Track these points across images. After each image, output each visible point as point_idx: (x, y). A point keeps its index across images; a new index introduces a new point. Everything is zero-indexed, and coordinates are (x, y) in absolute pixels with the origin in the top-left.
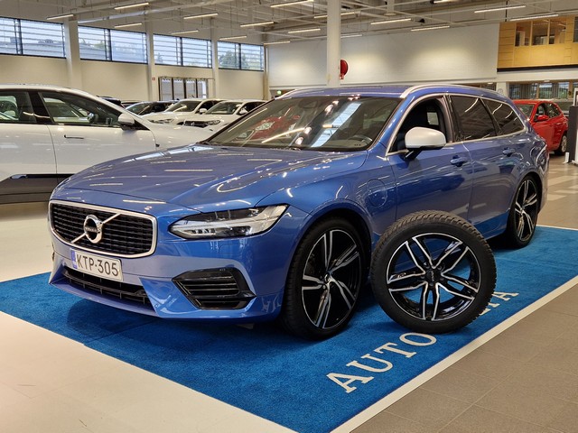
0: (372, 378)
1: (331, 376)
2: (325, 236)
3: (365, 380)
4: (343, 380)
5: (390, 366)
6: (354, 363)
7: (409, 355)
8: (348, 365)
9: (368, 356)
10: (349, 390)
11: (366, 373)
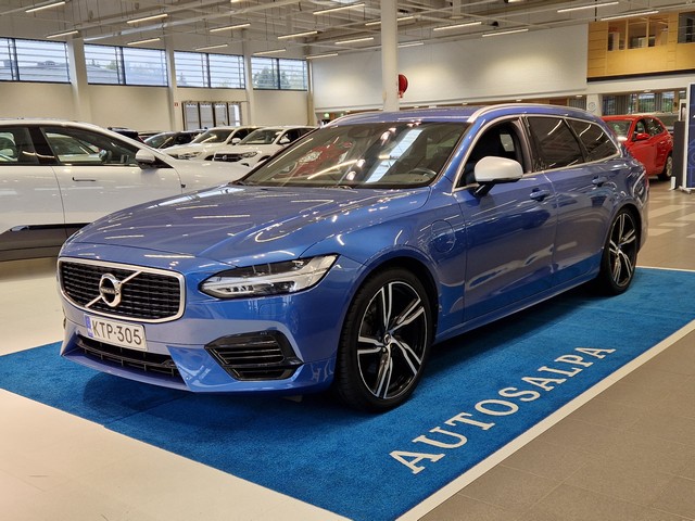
0: (442, 455)
1: (395, 455)
2: (382, 289)
3: (435, 458)
4: (409, 459)
5: (464, 440)
6: (422, 439)
7: (486, 427)
8: (414, 441)
9: (437, 429)
10: (416, 470)
11: (435, 450)
